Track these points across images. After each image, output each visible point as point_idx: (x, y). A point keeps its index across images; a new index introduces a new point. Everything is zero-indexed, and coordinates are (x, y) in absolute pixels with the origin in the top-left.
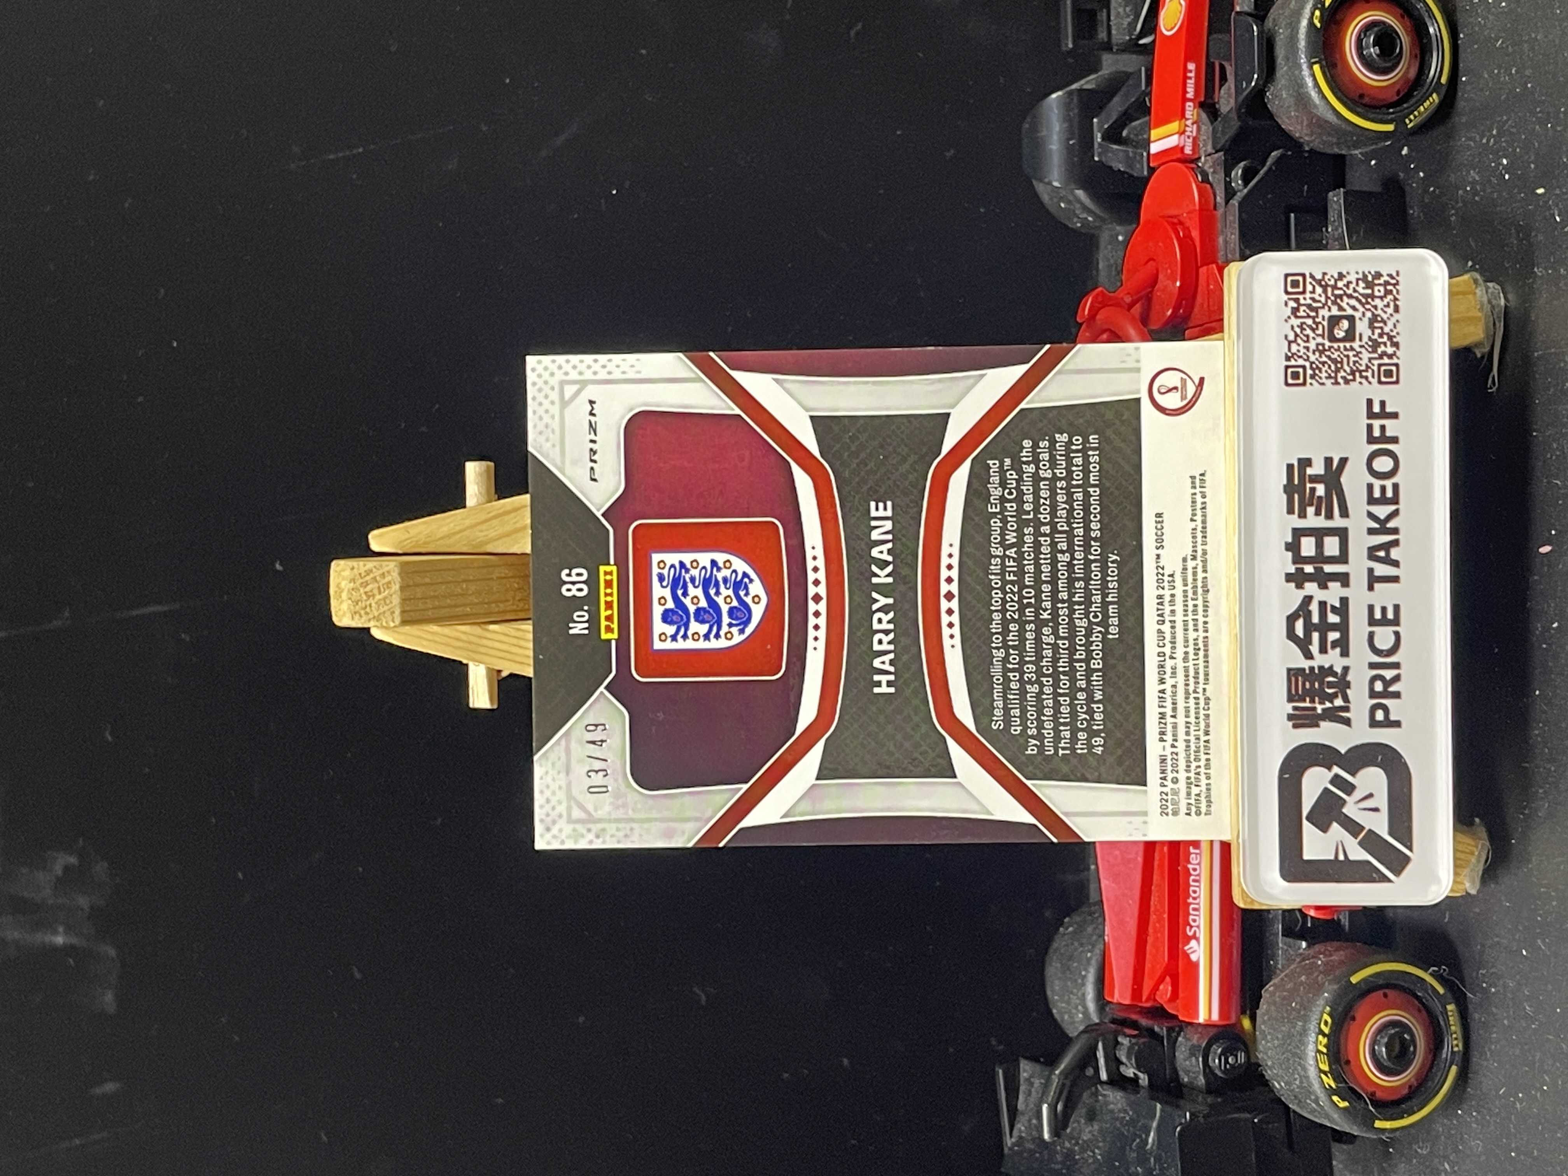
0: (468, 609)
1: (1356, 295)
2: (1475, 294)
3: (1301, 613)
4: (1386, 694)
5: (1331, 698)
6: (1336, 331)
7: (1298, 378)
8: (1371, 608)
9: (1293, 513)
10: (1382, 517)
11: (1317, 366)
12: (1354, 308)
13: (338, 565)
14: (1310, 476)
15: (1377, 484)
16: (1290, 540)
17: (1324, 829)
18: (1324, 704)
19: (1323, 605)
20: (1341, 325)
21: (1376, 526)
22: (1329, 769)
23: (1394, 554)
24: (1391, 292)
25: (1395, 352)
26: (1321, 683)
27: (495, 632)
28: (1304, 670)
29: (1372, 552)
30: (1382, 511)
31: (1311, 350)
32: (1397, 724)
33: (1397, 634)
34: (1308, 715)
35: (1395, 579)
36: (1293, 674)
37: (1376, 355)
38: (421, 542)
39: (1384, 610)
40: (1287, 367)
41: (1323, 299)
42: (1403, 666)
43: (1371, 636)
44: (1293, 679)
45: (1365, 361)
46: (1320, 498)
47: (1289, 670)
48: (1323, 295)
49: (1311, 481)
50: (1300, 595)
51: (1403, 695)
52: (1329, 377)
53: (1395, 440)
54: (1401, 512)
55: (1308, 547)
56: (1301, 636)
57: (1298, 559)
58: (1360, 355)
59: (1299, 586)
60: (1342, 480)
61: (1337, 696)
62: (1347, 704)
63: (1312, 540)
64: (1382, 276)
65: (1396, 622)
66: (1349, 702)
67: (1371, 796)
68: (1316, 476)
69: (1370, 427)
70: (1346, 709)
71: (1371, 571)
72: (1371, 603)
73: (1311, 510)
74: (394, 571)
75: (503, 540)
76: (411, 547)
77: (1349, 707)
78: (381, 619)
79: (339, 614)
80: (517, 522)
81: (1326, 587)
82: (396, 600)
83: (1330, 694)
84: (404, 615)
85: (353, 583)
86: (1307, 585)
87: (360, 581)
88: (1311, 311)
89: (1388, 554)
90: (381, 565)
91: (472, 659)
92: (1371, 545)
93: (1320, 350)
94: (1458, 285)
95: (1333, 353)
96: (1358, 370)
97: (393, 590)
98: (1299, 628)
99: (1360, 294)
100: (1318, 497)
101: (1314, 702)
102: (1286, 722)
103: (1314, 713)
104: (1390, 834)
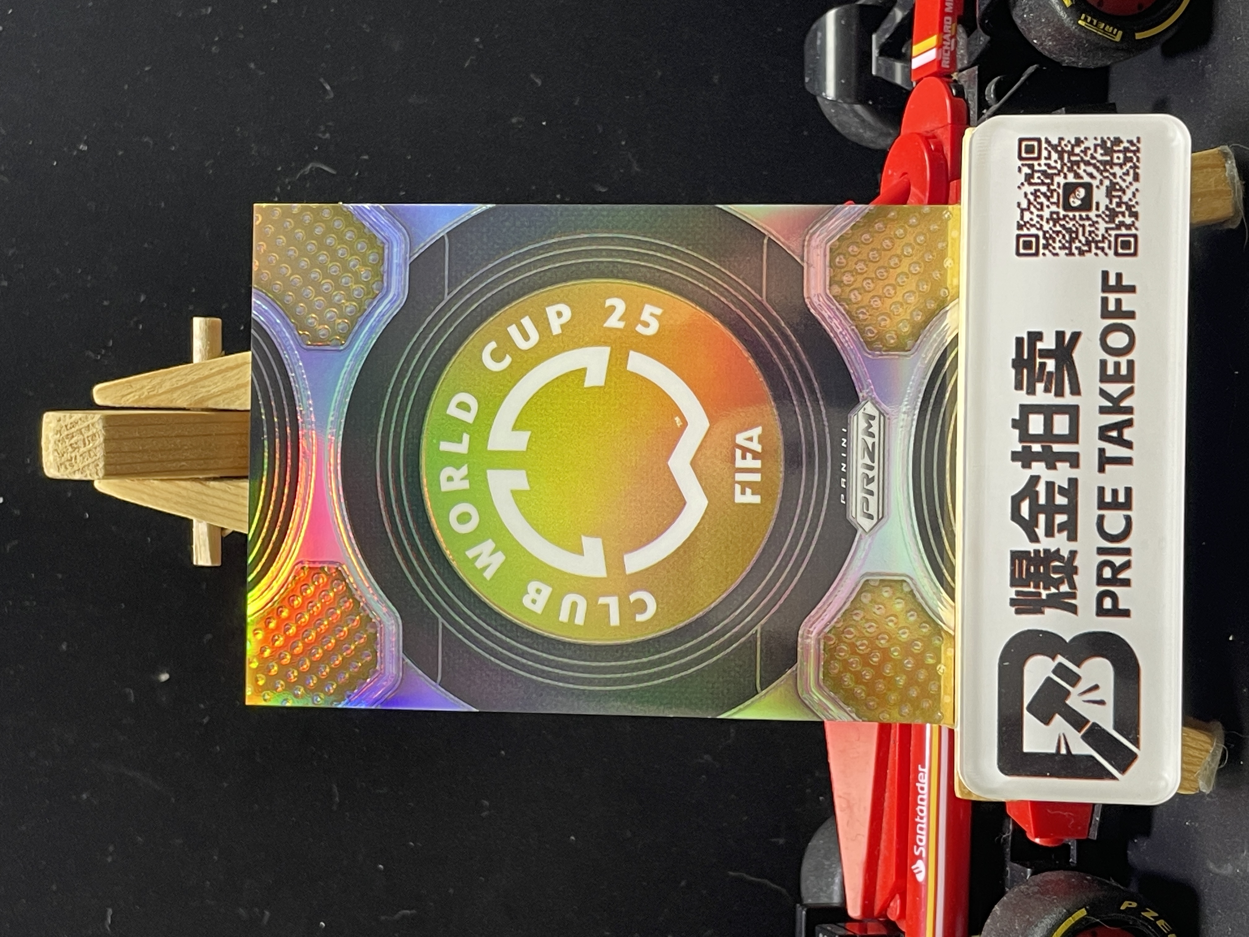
0: (184, 465)
1: (1093, 161)
2: (1225, 167)
3: (1026, 494)
4: (1114, 581)
5: (1057, 583)
6: (1071, 200)
7: (1031, 248)
8: (1101, 490)
9: (1022, 389)
10: (1115, 396)
11: (1051, 235)
12: (1091, 176)
13: (49, 418)
14: (1040, 350)
15: (1111, 360)
16: (1017, 417)
17: (1046, 720)
18: (1049, 589)
19: (1050, 485)
20: (1077, 193)
21: (1110, 404)
22: (1053, 658)
23: (1128, 434)
24: (1131, 159)
25: (1133, 222)
26: (1047, 568)
27: (214, 488)
28: (1029, 552)
29: (1103, 433)
30: (1116, 389)
31: (1045, 220)
32: (1126, 613)
33: (1128, 519)
34: (1031, 600)
35: (1128, 461)
36: (1017, 556)
37: (1113, 226)
38: (144, 397)
39: (1115, 492)
40: (1018, 237)
41: (1059, 166)
42: (1133, 552)
43: (1101, 519)
44: (1017, 562)
45: (1101, 231)
46: (1050, 373)
47: (1013, 553)
48: (1059, 162)
49: (1041, 356)
50: (1026, 475)
51: (1133, 583)
52: (1063, 247)
53: (1131, 315)
54: (1136, 390)
55: (1036, 424)
56: (1027, 517)
57: (1025, 436)
58: (1097, 225)
59: (1027, 465)
60: (1075, 355)
61: (1062, 582)
62: (1073, 591)
63: (1041, 417)
64: (1122, 142)
65: (1127, 505)
66: (1076, 588)
67: (1096, 687)
68: (1047, 350)
69: (1105, 301)
70: (1073, 596)
71: (1102, 451)
72: (1101, 485)
73: (1040, 386)
74: (99, 424)
75: (224, 396)
76: (133, 402)
77: (1075, 593)
78: (85, 471)
79: (48, 464)
80: (238, 379)
81: (1054, 468)
82: (100, 453)
83: (1056, 579)
84: (109, 467)
85: (59, 435)
86: (1034, 464)
87: (66, 433)
88: (1047, 178)
89: (1121, 434)
90: (87, 418)
91: (193, 515)
92: (1102, 424)
93: (1055, 219)
94: (1207, 158)
95: (1067, 222)
96: (1094, 240)
97: (97, 443)
98: (1025, 509)
99: (1098, 161)
100: (1048, 373)
101: (1039, 587)
102: (1009, 607)
103: (1038, 598)
104: (1116, 728)
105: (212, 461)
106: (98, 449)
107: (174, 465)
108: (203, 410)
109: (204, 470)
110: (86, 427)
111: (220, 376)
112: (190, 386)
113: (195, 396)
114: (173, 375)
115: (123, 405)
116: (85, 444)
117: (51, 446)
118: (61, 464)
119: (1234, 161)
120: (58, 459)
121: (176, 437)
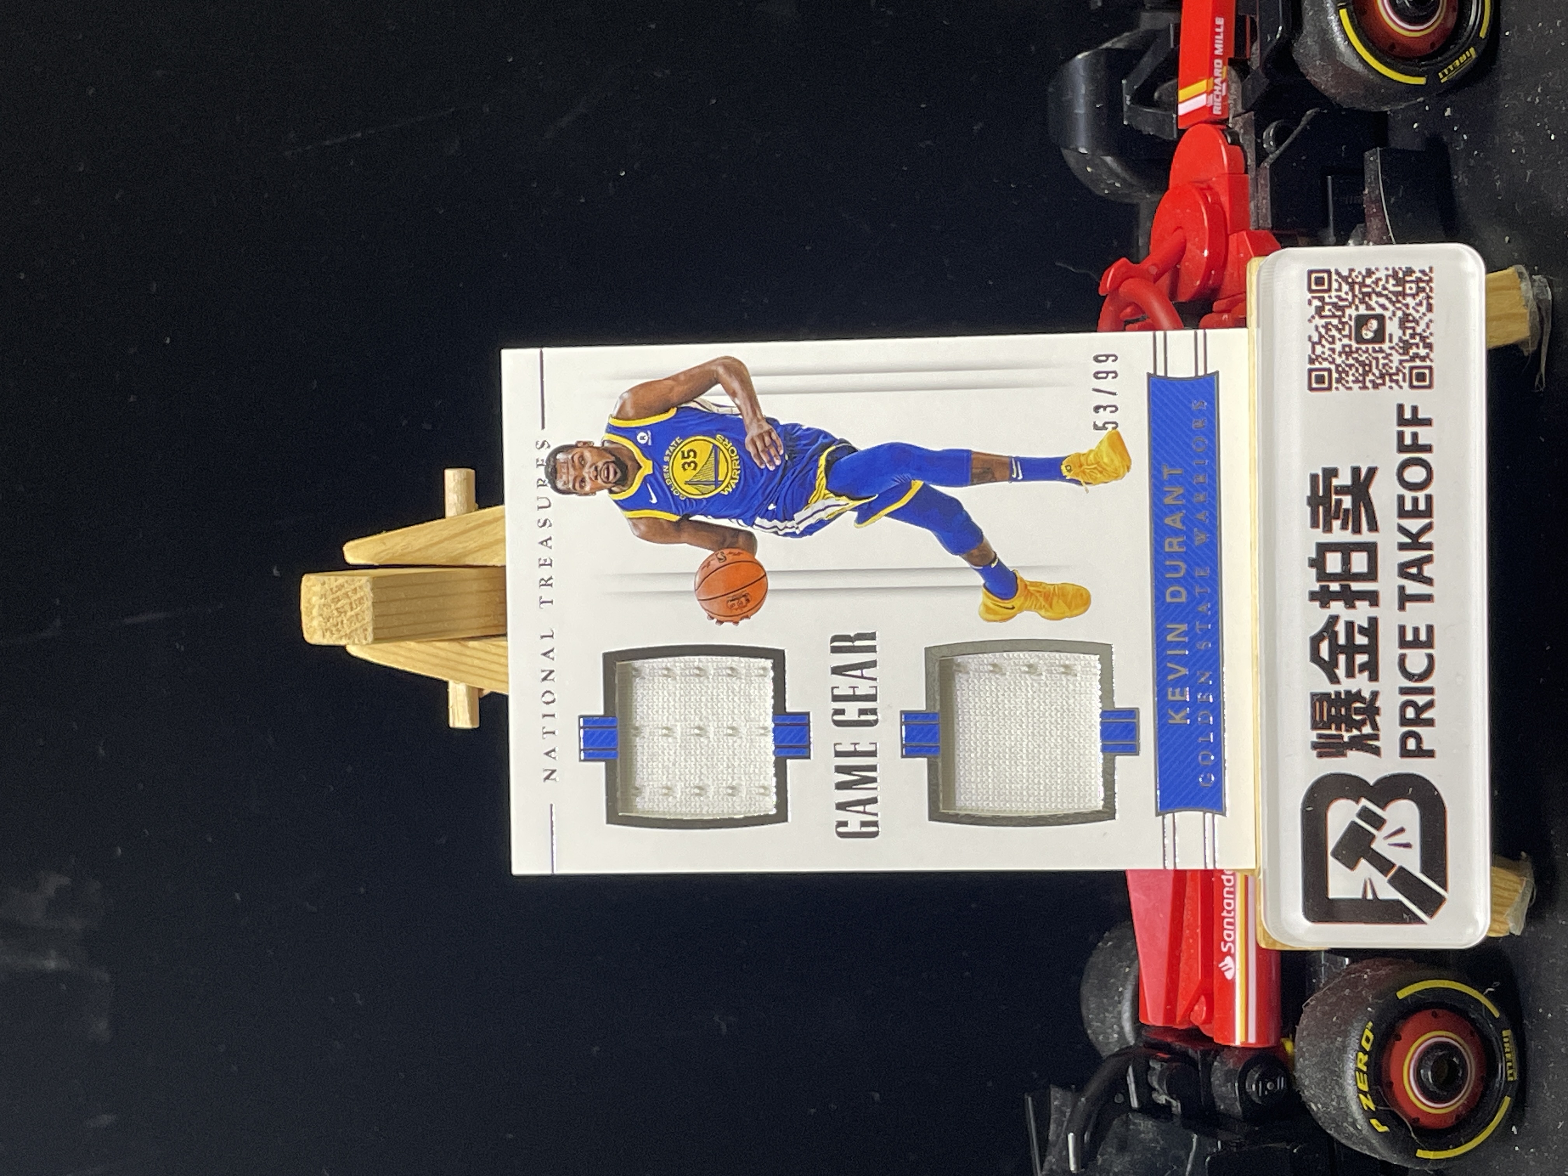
0: (446, 625)
1: (1385, 292)
2: (1519, 288)
3: (1325, 634)
4: (1418, 721)
5: (1359, 725)
6: (1364, 332)
7: (1324, 383)
8: (1402, 629)
9: (1318, 527)
10: (1414, 531)
11: (1343, 369)
12: (1383, 307)
13: (309, 580)
14: (1336, 487)
15: (1409, 495)
16: (1314, 556)
17: (1351, 864)
18: (1351, 731)
19: (1350, 625)
20: (1369, 325)
21: (1408, 540)
22: (1357, 802)
23: (1428, 570)
24: (1423, 290)
25: (1428, 354)
26: (1348, 710)
27: (474, 649)
28: (1329, 695)
29: (1403, 570)
30: (1414, 525)
31: (1337, 353)
32: (1430, 754)
33: (1430, 657)
34: (1334, 743)
35: (1428, 598)
36: (1318, 699)
37: (1407, 357)
38: (397, 554)
39: (1416, 630)
40: (1310, 371)
41: (1350, 297)
42: (1436, 691)
43: (1402, 658)
44: (1318, 704)
45: (1395, 364)
46: (1346, 510)
47: (1313, 695)
48: (1350, 294)
49: (1337, 493)
50: (1326, 613)
51: (1437, 723)
52: (1356, 381)
53: (1428, 449)
54: (1435, 526)
55: (1334, 563)
56: (1326, 658)
57: (1323, 576)
58: (1390, 358)
59: (1324, 605)
60: (1371, 491)
61: (1365, 724)
62: (1376, 732)
63: (1338, 556)
64: (1414, 272)
65: (1429, 644)
66: (1378, 730)
67: (1402, 830)
68: (1342, 487)
69: (1401, 435)
70: (1376, 737)
71: (1402, 589)
72: (1402, 623)
73: (1336, 524)
74: (365, 586)
76: (386, 561)
77: (1377, 735)
78: (353, 637)
79: (310, 630)
81: (1353, 606)
82: (368, 617)
83: (1357, 721)
84: (378, 632)
85: (323, 599)
86: (1333, 604)
87: (331, 597)
88: (1338, 310)
89: (1420, 571)
91: (451, 677)
92: (1402, 561)
93: (1347, 352)
94: (1501, 278)
95: (1361, 355)
96: (1388, 373)
97: (365, 606)
98: (1324, 650)
99: (1390, 292)
100: (1344, 509)
101: (1340, 729)
102: (1311, 751)
103: (1340, 741)
104: (1424, 872)
106: (366, 613)
109: (463, 629)
110: (352, 590)
111: (477, 531)
113: (451, 553)
115: (378, 563)
116: (352, 609)
117: (314, 612)
118: (326, 630)
120: (323, 625)
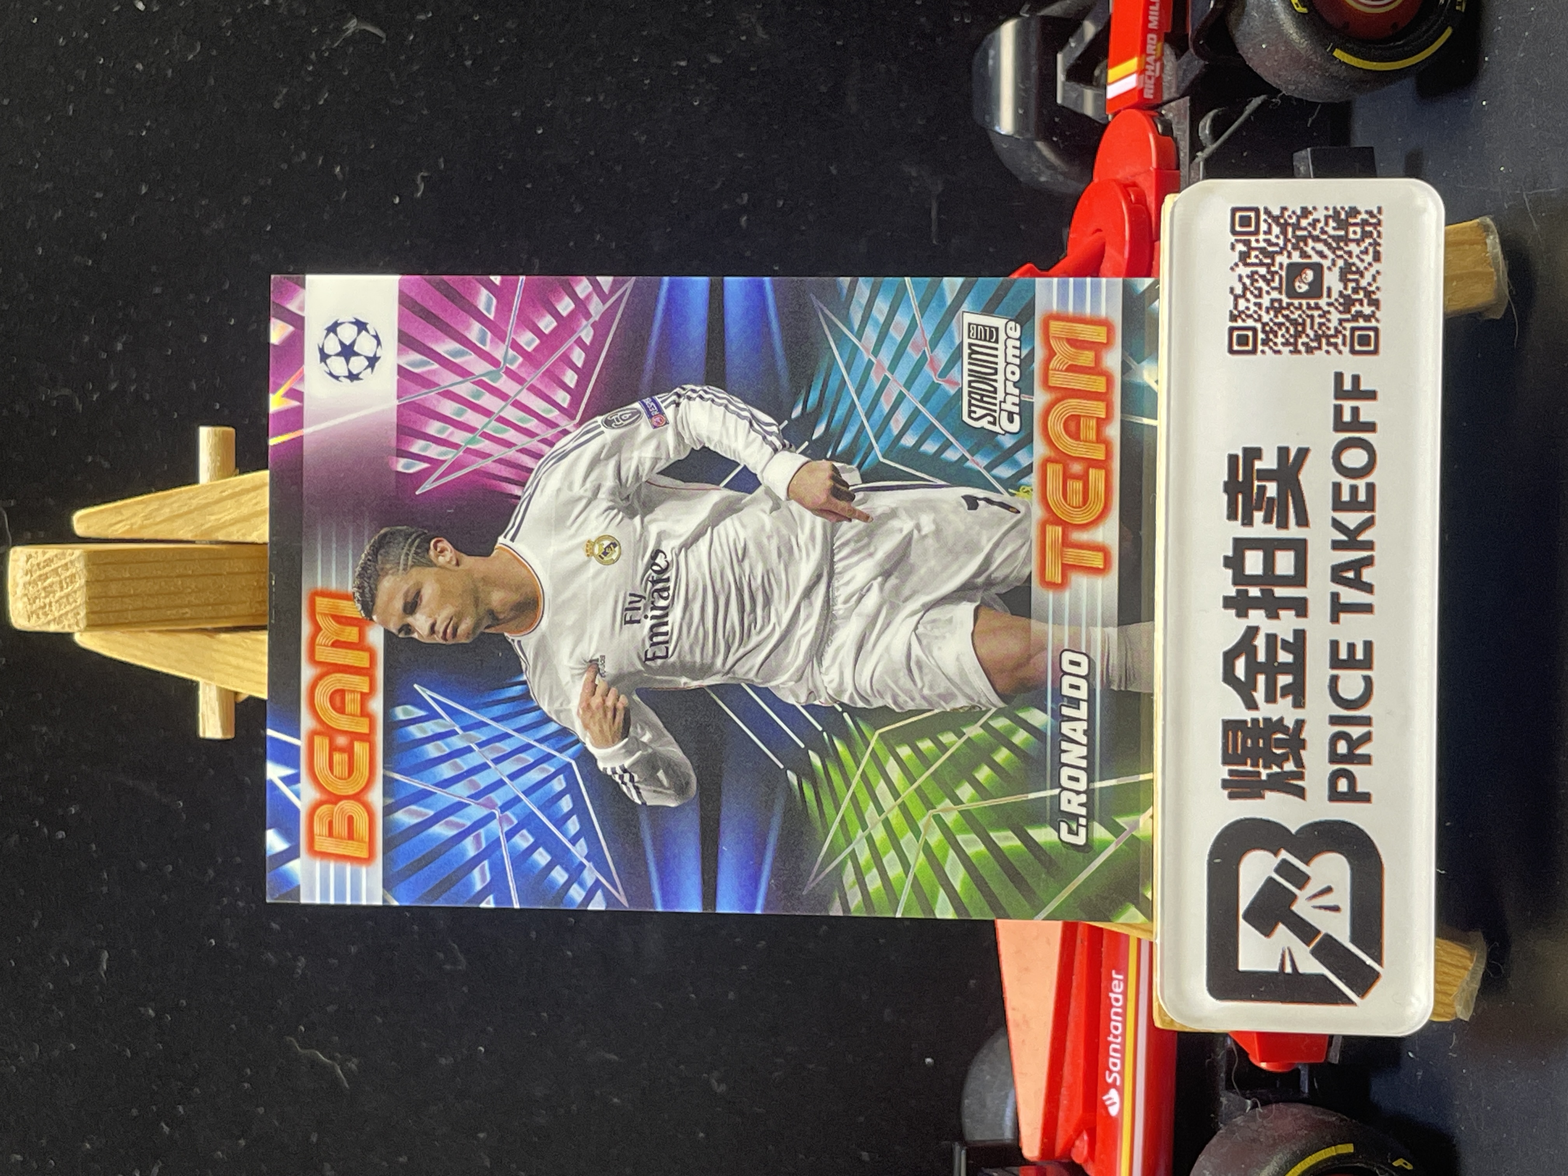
1: (1324, 237)
2: (1486, 244)
3: (1241, 649)
4: (1350, 757)
5: (1280, 760)
6: (1297, 284)
7: (1247, 344)
8: (1335, 645)
9: (1236, 519)
10: (1352, 527)
11: (1271, 328)
12: (1321, 254)
13: (19, 552)
14: (1259, 471)
15: (1346, 483)
16: (1230, 553)
17: (1267, 930)
18: (1270, 768)
19: (1271, 639)
20: (1304, 276)
21: (1343, 538)
22: (1276, 854)
23: (1367, 575)
24: (1370, 234)
25: (1373, 312)
26: (1267, 741)
27: (226, 642)
28: (1245, 722)
29: (1337, 574)
30: (1352, 520)
31: (1264, 308)
32: (1366, 798)
33: (1368, 680)
34: (1248, 782)
35: (1367, 608)
36: (1230, 727)
37: (1348, 316)
38: (137, 526)
39: (1352, 647)
40: (1232, 330)
41: (1281, 242)
42: (1374, 722)
43: (1334, 680)
44: (1230, 734)
45: (1334, 323)
46: (1271, 499)
47: (1225, 723)
48: (1282, 237)
49: (1259, 480)
50: (1242, 625)
51: (1374, 760)
52: (1286, 344)
54: (1377, 520)
55: (1254, 563)
56: (1243, 679)
57: (1240, 578)
58: (1328, 316)
59: (1242, 613)
60: (1301, 477)
61: (1288, 760)
63: (1260, 554)
64: (1359, 213)
65: (1367, 663)
66: (1303, 767)
67: (1329, 890)
68: (1267, 471)
69: (1338, 410)
70: (1301, 776)
71: (1335, 596)
72: (1334, 638)
73: (1258, 516)
74: (79, 562)
75: (239, 526)
76: (124, 532)
77: (1302, 774)
78: (62, 622)
79: (17, 612)
80: (256, 504)
81: (1277, 617)
82: (80, 598)
83: (1278, 755)
84: (92, 616)
85: (29, 575)
86: (1252, 613)
87: (38, 573)
88: (1266, 257)
89: (1358, 575)
90: (64, 554)
91: (199, 675)
92: (1336, 562)
93: (1276, 308)
94: (1463, 231)
95: (1292, 312)
96: (1325, 335)
97: (77, 585)
98: (1240, 669)
99: (1330, 236)
100: (1268, 498)
101: (1258, 766)
102: (1221, 790)
103: (1258, 779)
104: (1353, 940)
105: (223, 607)
106: (78, 593)
107: (174, 612)
108: (211, 543)
109: (212, 618)
110: (62, 566)
111: (233, 500)
112: (195, 515)
113: (202, 525)
114: (173, 499)
115: (111, 536)
116: (62, 588)
117: (20, 591)
118: (32, 613)
119: (1497, 236)
120: (29, 607)
121: (177, 577)
